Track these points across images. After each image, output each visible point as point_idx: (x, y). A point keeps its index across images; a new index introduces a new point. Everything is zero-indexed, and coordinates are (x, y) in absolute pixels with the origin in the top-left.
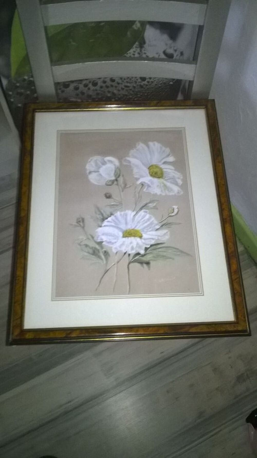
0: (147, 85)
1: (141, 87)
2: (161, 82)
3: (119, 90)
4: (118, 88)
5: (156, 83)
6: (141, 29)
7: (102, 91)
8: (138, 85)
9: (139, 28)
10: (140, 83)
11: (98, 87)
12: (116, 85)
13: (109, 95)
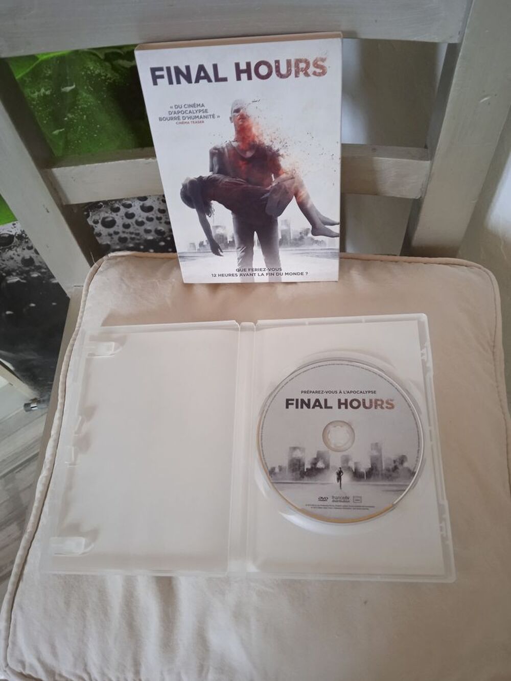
4: (163, 221)
7: (131, 233)
11: (118, 228)
12: (159, 215)
13: (150, 237)
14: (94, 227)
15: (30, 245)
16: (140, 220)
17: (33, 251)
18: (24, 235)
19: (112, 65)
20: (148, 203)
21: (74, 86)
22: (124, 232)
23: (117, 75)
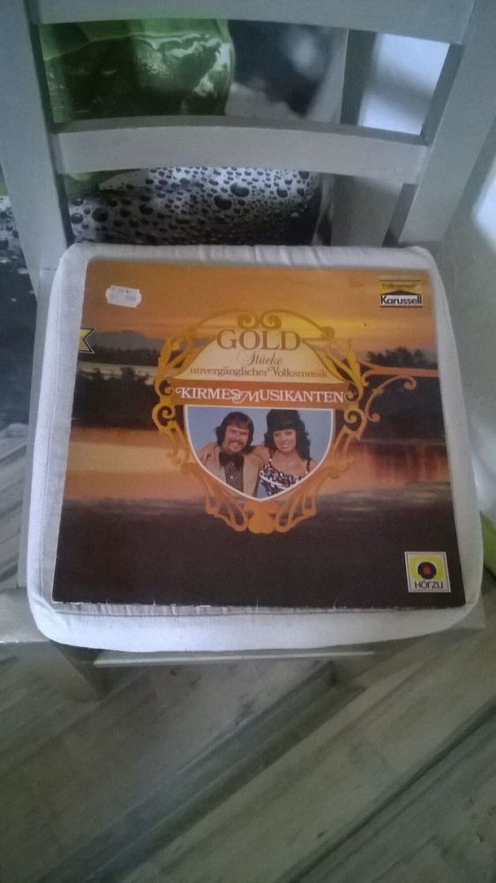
0: (233, 218)
1: (221, 221)
2: (269, 212)
3: (162, 230)
4: (160, 226)
5: (256, 214)
6: (216, 95)
7: (120, 233)
8: (210, 218)
9: (210, 95)
10: (216, 214)
12: (157, 220)
14: (83, 217)
15: (10, 226)
16: (135, 219)
17: (11, 233)
18: (8, 213)
19: (164, 55)
20: (150, 204)
21: (114, 71)
22: (113, 229)
23: (164, 67)
